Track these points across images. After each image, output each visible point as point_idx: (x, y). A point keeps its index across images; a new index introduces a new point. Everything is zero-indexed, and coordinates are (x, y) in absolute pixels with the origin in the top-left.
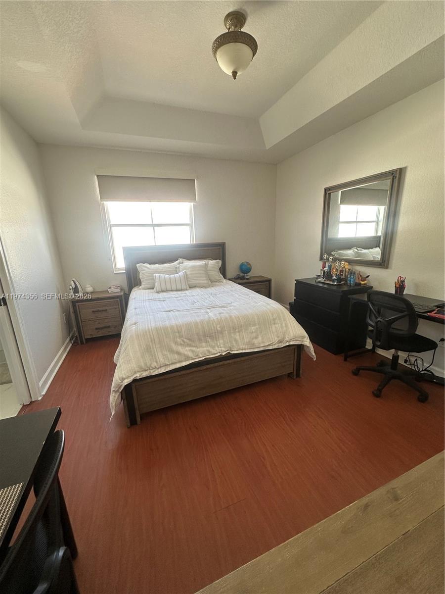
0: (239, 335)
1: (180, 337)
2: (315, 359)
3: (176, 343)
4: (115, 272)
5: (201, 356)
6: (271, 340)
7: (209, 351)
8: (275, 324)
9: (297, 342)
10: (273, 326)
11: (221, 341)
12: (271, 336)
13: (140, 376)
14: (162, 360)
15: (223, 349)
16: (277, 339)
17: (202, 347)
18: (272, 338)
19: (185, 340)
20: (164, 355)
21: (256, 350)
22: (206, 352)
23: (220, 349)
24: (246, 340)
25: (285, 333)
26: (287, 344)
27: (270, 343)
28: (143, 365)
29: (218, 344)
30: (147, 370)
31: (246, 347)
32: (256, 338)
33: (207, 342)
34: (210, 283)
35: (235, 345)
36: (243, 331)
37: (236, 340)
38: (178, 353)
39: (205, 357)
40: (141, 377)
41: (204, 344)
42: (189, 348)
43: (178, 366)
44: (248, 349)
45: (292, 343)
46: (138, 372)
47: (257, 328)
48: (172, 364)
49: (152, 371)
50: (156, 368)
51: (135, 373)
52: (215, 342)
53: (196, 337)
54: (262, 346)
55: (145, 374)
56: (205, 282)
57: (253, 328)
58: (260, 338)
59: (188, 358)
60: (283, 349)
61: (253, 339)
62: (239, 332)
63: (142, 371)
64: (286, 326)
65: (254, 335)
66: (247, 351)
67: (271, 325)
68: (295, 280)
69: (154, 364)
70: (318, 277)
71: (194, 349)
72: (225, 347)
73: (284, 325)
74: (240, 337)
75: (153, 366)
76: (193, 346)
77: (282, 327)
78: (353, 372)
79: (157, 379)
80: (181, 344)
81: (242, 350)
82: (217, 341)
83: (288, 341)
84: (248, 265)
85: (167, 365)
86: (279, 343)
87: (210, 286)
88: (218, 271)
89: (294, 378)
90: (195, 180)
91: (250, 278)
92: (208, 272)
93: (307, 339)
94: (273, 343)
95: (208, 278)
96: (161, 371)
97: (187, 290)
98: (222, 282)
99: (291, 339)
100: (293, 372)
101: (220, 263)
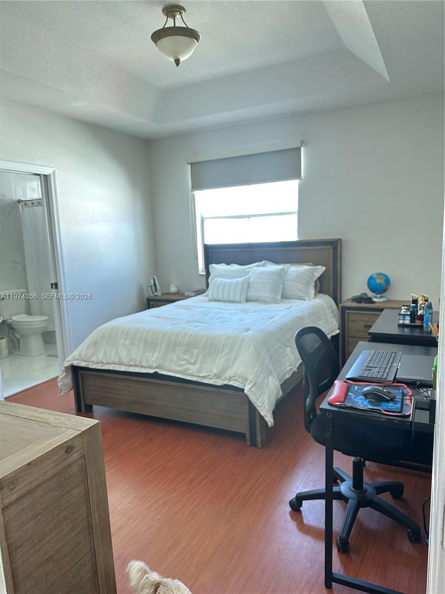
2: (269, 424)
4: (200, 273)
6: (209, 371)
10: (219, 355)
13: (77, 364)
14: (101, 356)
15: (154, 364)
16: (215, 372)
18: (211, 370)
20: (105, 353)
22: (138, 362)
25: (228, 367)
28: (83, 354)
30: (86, 361)
35: (168, 363)
37: (171, 359)
44: (179, 374)
46: (78, 359)
49: (90, 364)
50: (94, 362)
51: (74, 359)
56: (268, 296)
58: (197, 367)
59: (121, 364)
61: (190, 364)
64: (235, 359)
67: (217, 353)
69: (94, 359)
73: (233, 356)
75: (92, 359)
81: (174, 372)
83: (227, 379)
84: (379, 278)
85: (103, 363)
86: (217, 378)
87: (275, 301)
88: (309, 283)
89: (248, 443)
90: (302, 148)
91: (384, 302)
92: (282, 282)
93: (249, 384)
94: (210, 375)
95: (281, 290)
96: (98, 366)
97: (240, 302)
98: (305, 300)
99: (230, 379)
100: (245, 434)
101: (321, 269)
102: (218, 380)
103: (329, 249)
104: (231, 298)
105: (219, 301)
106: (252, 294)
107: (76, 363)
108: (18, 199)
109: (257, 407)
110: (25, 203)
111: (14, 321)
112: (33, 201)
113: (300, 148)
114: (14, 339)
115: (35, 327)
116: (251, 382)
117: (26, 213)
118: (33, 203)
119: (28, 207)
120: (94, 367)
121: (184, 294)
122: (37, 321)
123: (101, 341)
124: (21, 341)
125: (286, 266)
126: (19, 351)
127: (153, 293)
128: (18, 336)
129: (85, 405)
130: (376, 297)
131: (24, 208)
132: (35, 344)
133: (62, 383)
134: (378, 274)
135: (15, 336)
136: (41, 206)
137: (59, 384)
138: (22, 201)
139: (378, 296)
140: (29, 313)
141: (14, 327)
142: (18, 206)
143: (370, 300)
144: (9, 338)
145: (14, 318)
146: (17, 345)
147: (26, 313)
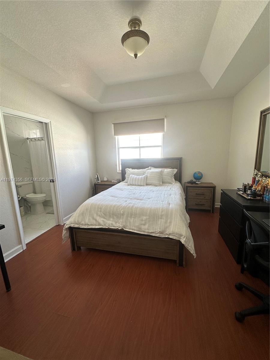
0: (134, 220)
1: (100, 211)
2: (195, 257)
3: (97, 214)
4: (118, 172)
5: (107, 225)
6: (155, 229)
7: (112, 224)
8: (161, 218)
9: (175, 237)
10: (160, 220)
11: (121, 220)
12: (156, 226)
14: (87, 221)
15: (120, 225)
16: (159, 230)
17: (110, 221)
18: (156, 229)
19: (102, 214)
20: (89, 219)
21: (142, 233)
22: (111, 224)
23: (119, 225)
24: (137, 224)
25: (167, 227)
26: (167, 236)
27: (153, 231)
28: (76, 221)
29: (119, 222)
30: (78, 224)
31: (135, 228)
32: (144, 225)
33: (113, 218)
34: (161, 183)
35: (128, 225)
36: (137, 217)
37: (130, 222)
38: (96, 220)
39: (108, 227)
40: (74, 227)
41: (111, 219)
42: (103, 219)
43: (94, 227)
44: (136, 230)
45: (170, 237)
46: (73, 224)
47: (147, 218)
48: (91, 225)
49: (81, 225)
50: (83, 224)
52: (118, 220)
53: (108, 213)
54: (147, 231)
55: (76, 226)
56: (157, 182)
57: (144, 218)
58: (146, 226)
59: (100, 225)
60: (163, 239)
61: (141, 224)
62: (134, 217)
63: (76, 224)
64: (170, 223)
65: (143, 222)
66: (135, 232)
67: (158, 219)
68: (222, 190)
69: (83, 222)
70: (239, 190)
71: (105, 220)
72: (122, 224)
73: (169, 221)
74: (133, 221)
75: (82, 223)
76: (105, 219)
77: (166, 223)
78: (236, 285)
79: (83, 230)
80: (100, 216)
81: (133, 230)
82: (119, 219)
83: (168, 234)
84: (199, 174)
85: (88, 225)
86: (160, 234)
87: (160, 185)
88: (172, 176)
89: (178, 265)
90: (165, 119)
91: (200, 183)
92: (161, 176)
93: (184, 238)
94: (155, 232)
95: (161, 180)
96: (85, 227)
97: (144, 186)
98: (172, 184)
99: (170, 234)
100: (176, 260)
101: (175, 171)
102: (161, 235)
103: (178, 162)
104: (139, 184)
105: (133, 185)
106: (148, 182)
107: (72, 225)
108: (26, 137)
109: (189, 250)
110: (31, 139)
111: (27, 197)
112: (35, 139)
113: (164, 119)
114: (27, 206)
115: (39, 200)
116: (185, 237)
117: (31, 144)
118: (35, 140)
119: (33, 141)
120: (83, 227)
121: (111, 181)
122: (40, 197)
123: (86, 213)
124: (31, 207)
125: (163, 169)
126: (31, 212)
127: (97, 182)
128: (30, 205)
129: (77, 247)
130: (197, 181)
131: (31, 142)
132: (40, 208)
133: (64, 237)
134: (198, 172)
135: (27, 204)
136: (44, 140)
137: (63, 238)
138: (29, 138)
139: (198, 181)
140: (35, 193)
141: (27, 200)
142: (27, 141)
143: (195, 183)
144: (25, 206)
145: (27, 196)
146: (29, 209)
147: (33, 193)
